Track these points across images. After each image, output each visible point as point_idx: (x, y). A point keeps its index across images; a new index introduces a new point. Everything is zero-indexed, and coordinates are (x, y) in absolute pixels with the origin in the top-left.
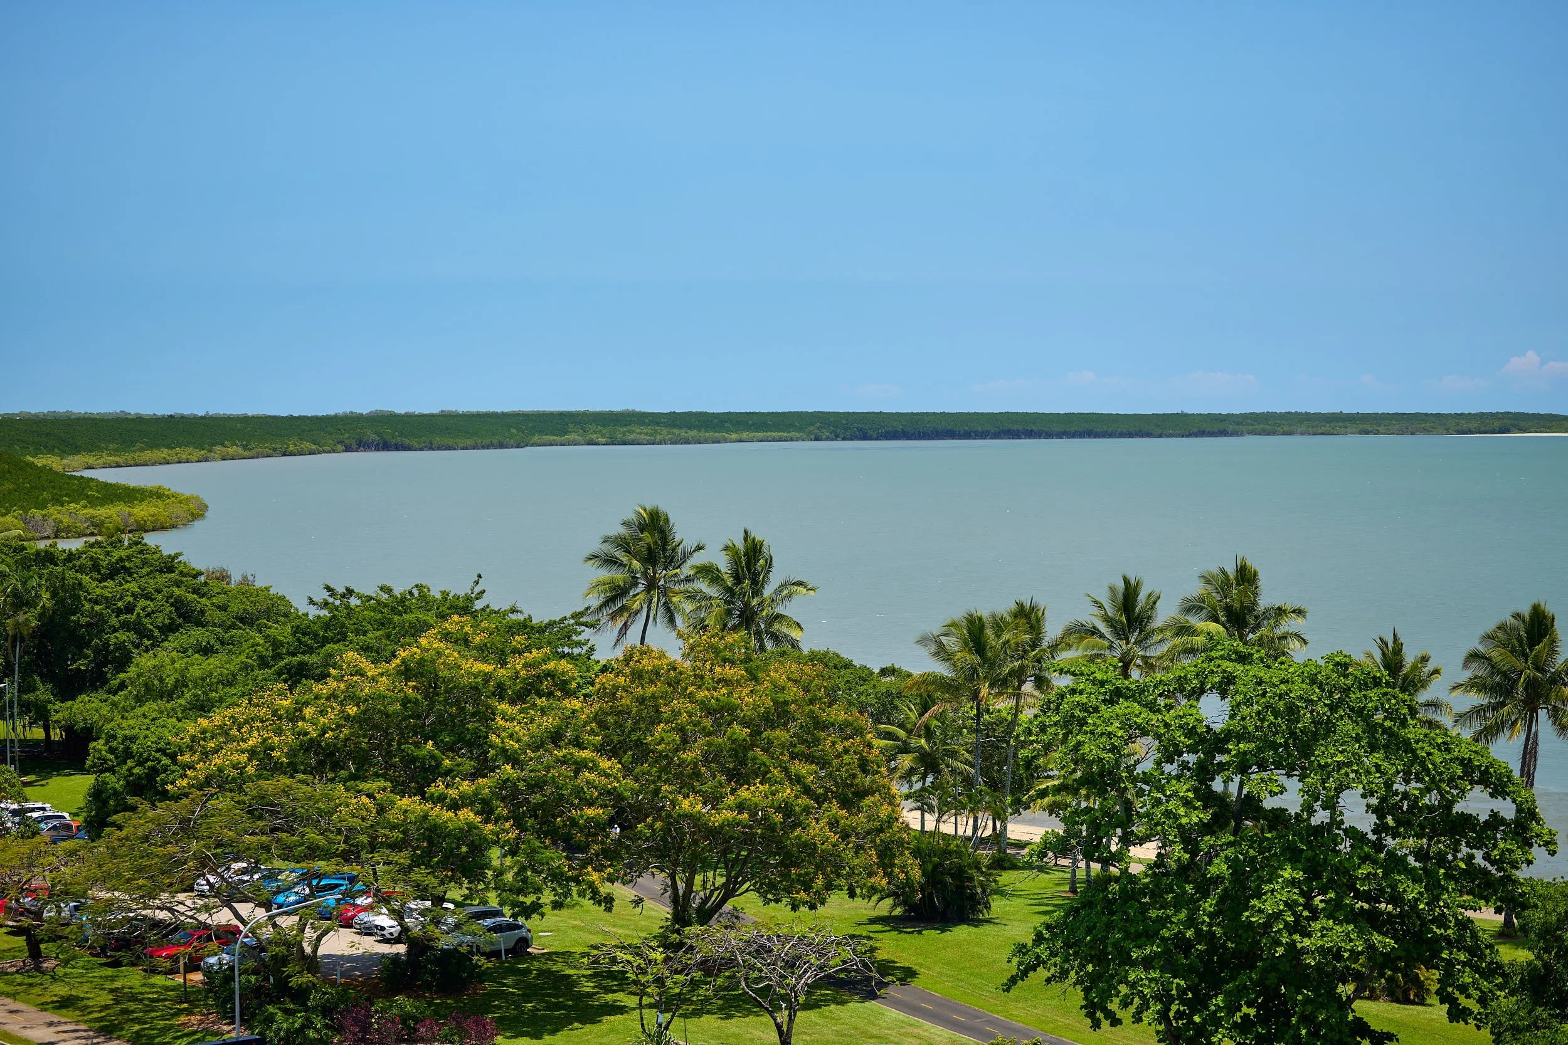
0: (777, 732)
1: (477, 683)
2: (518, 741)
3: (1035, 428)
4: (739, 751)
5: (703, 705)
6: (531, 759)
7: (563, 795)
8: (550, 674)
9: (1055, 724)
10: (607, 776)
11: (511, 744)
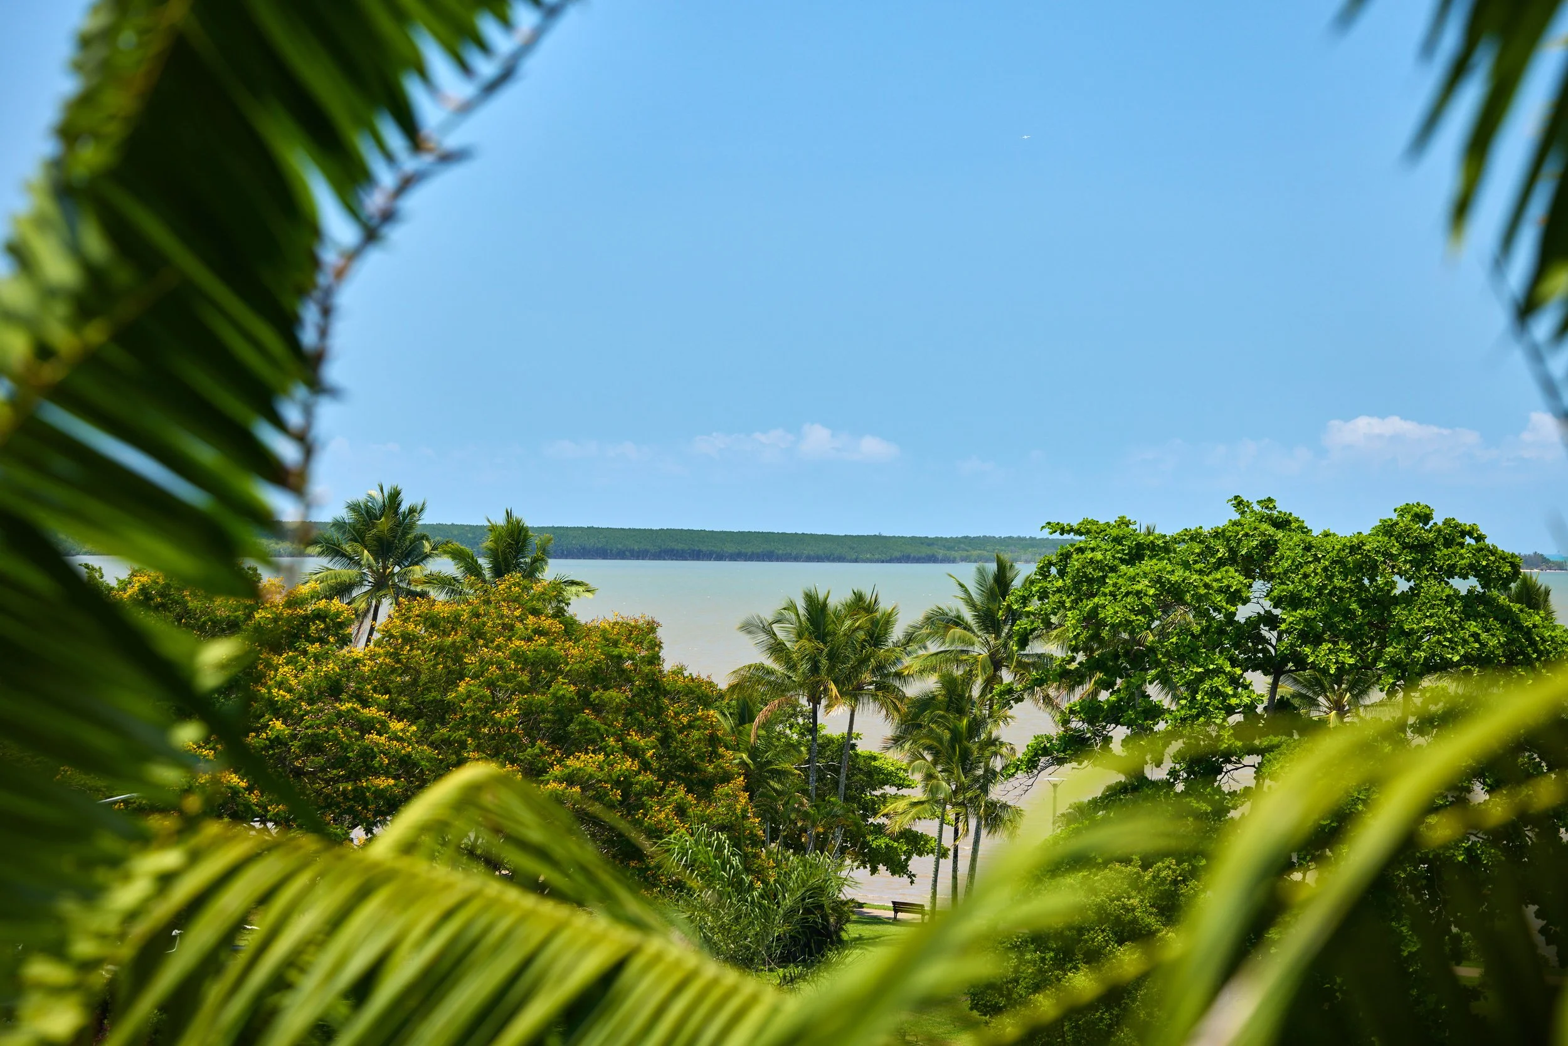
0: (613, 693)
1: (237, 617)
2: (290, 690)
3: (704, 549)
4: (564, 713)
5: (517, 655)
6: (307, 713)
7: (349, 757)
8: (320, 616)
9: (1059, 590)
10: (400, 740)
11: (279, 694)
